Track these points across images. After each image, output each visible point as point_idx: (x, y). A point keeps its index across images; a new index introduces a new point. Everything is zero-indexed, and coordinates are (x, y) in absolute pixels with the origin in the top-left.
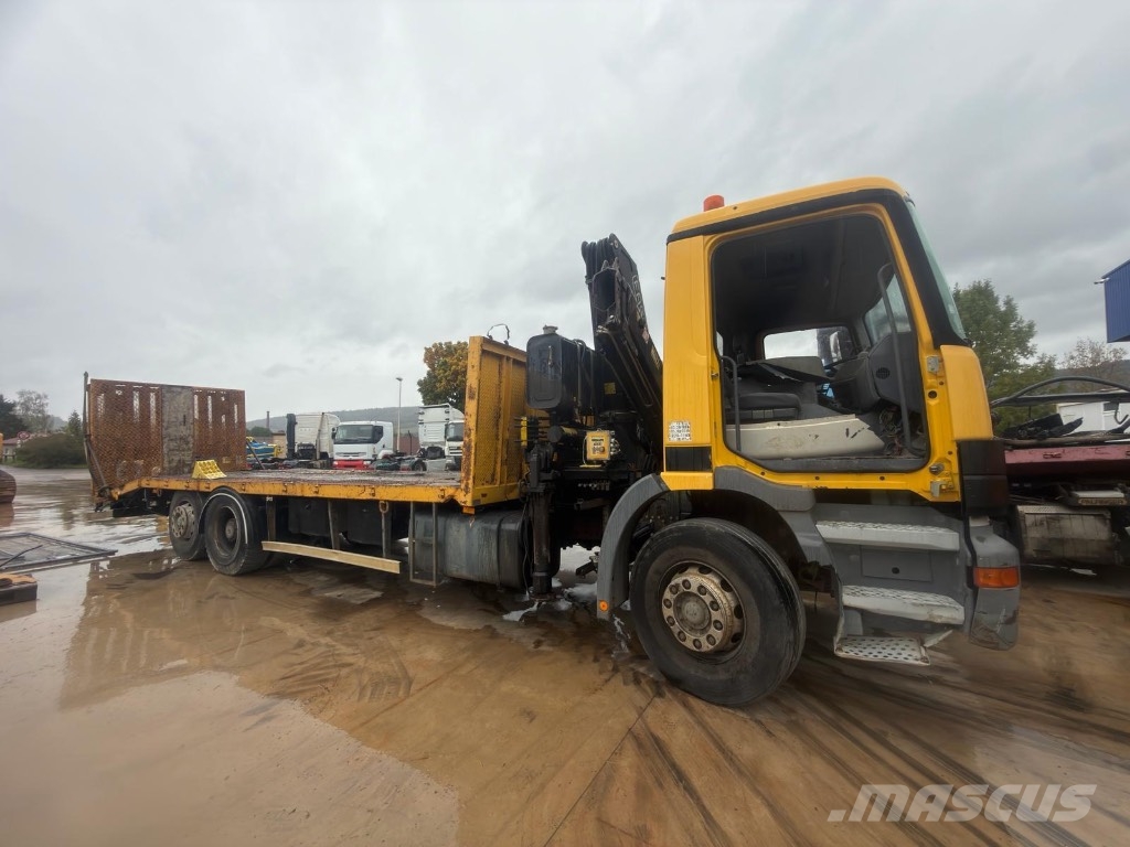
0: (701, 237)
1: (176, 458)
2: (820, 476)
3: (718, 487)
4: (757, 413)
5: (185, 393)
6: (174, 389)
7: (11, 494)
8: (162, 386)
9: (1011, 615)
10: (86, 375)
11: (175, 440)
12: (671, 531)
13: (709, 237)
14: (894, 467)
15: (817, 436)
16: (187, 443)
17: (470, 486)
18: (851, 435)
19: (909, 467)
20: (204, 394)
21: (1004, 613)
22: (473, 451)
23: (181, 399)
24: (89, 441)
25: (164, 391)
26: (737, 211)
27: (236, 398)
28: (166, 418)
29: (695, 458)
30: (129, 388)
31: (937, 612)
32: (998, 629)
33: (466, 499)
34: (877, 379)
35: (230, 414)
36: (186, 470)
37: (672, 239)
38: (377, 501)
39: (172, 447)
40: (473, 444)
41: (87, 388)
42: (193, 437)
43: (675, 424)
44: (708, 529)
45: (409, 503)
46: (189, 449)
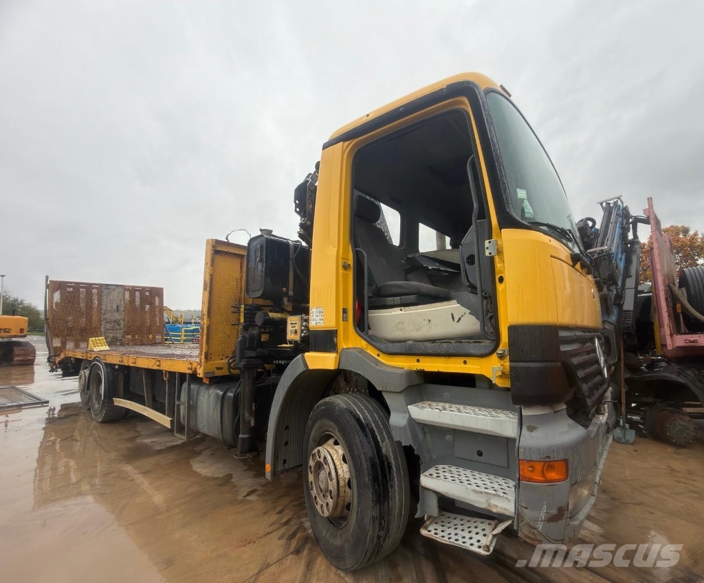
0: (342, 143)
1: (112, 335)
2: (421, 358)
3: (341, 368)
4: (390, 300)
5: (118, 289)
6: (110, 287)
7: (32, 358)
8: (101, 285)
9: (554, 512)
10: (47, 277)
11: (110, 322)
12: (321, 405)
13: (348, 142)
14: (472, 351)
15: (430, 321)
16: (119, 325)
17: (203, 361)
18: (456, 319)
19: (482, 352)
20: (133, 290)
21: (544, 510)
22: (205, 332)
23: (115, 294)
24: (48, 323)
25: (103, 288)
26: (369, 117)
27: (158, 292)
28: (104, 307)
29: (325, 340)
30: (77, 286)
31: (494, 501)
32: (540, 526)
33: (200, 373)
34: (466, 265)
35: (152, 304)
36: (118, 343)
37: (325, 146)
38: (161, 371)
39: (107, 327)
40: (205, 326)
41: (47, 286)
42: (123, 320)
43: (315, 310)
44: (338, 404)
45: (175, 373)
46: (121, 329)
